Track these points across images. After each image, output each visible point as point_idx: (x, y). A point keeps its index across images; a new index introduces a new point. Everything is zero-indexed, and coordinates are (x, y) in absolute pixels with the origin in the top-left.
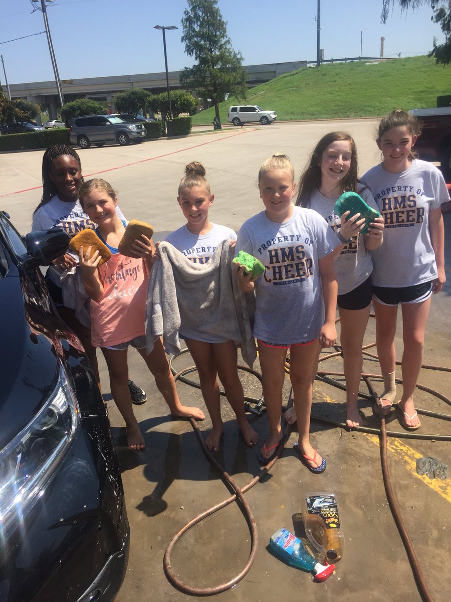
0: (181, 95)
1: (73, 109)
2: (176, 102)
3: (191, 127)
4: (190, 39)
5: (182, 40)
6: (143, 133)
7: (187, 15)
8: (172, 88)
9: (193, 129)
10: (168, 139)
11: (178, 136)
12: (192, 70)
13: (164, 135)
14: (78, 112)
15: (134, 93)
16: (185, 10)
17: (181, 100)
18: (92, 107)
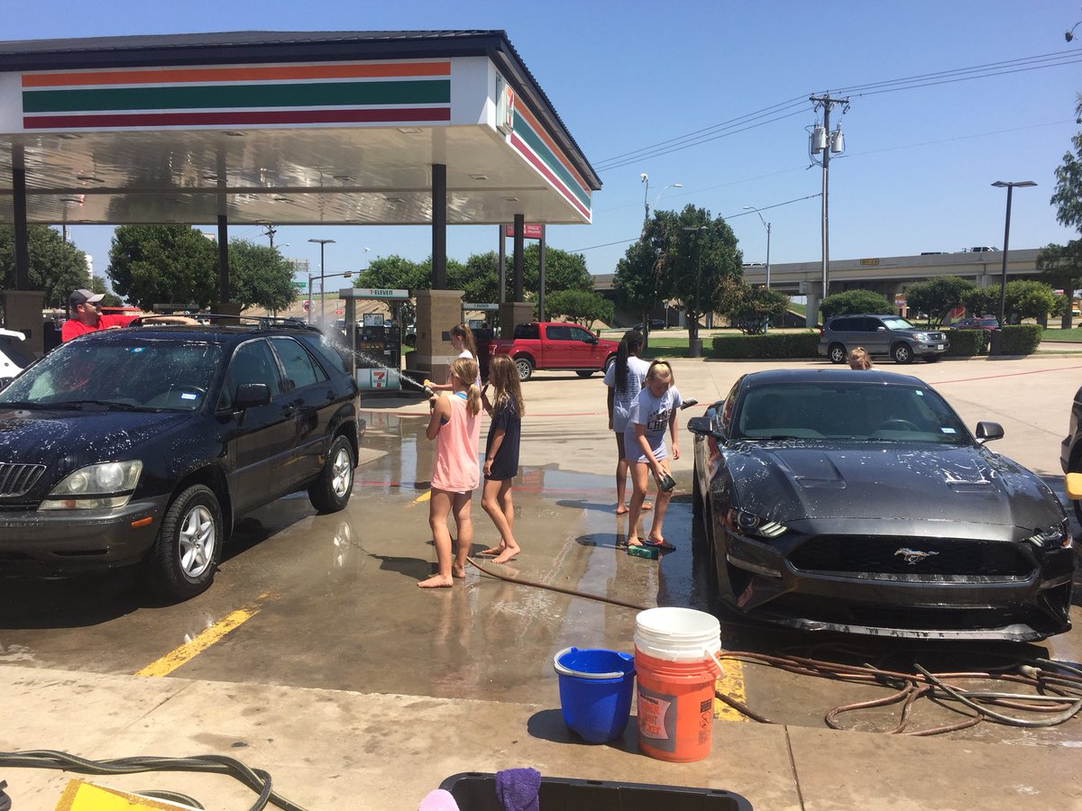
0: (1028, 290)
1: (838, 304)
2: (1016, 300)
3: (1039, 343)
4: (1067, 199)
5: (1053, 201)
6: (941, 347)
7: (1069, 160)
8: (1012, 277)
9: (1041, 347)
10: (987, 360)
11: (1008, 357)
12: (1065, 249)
13: (983, 352)
14: (845, 309)
15: (942, 284)
16: (1065, 154)
17: (1025, 297)
18: (869, 303)
